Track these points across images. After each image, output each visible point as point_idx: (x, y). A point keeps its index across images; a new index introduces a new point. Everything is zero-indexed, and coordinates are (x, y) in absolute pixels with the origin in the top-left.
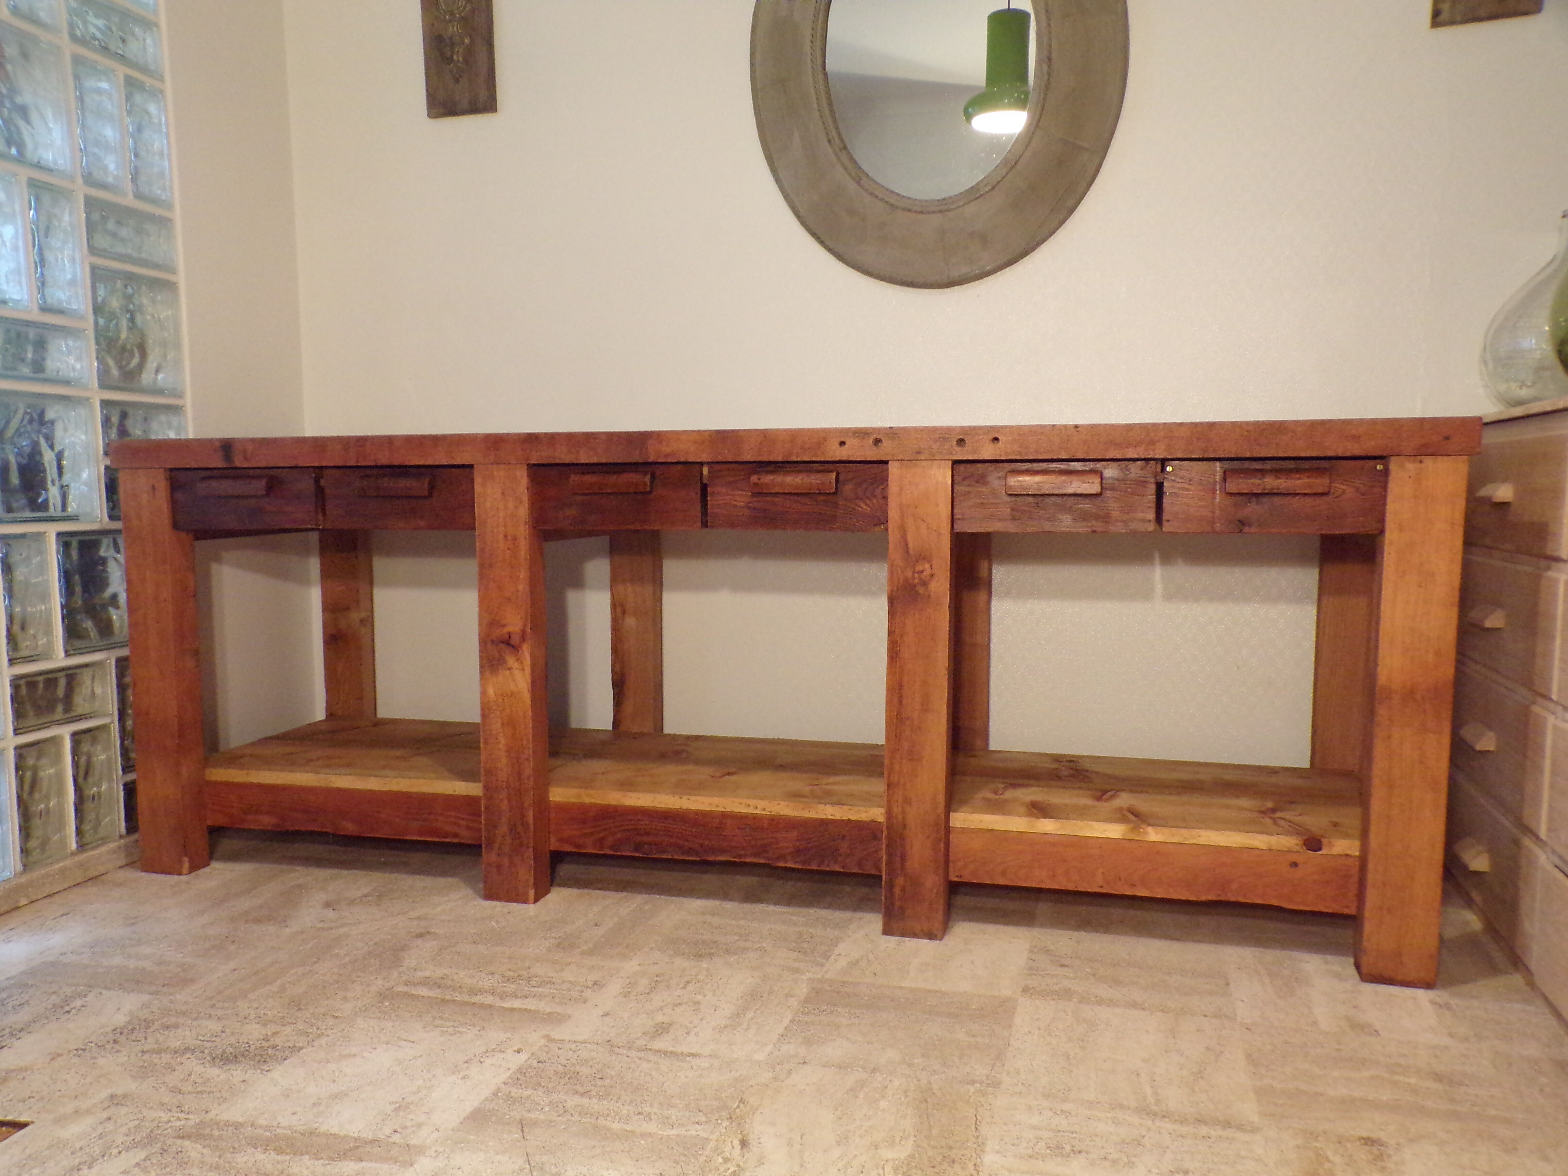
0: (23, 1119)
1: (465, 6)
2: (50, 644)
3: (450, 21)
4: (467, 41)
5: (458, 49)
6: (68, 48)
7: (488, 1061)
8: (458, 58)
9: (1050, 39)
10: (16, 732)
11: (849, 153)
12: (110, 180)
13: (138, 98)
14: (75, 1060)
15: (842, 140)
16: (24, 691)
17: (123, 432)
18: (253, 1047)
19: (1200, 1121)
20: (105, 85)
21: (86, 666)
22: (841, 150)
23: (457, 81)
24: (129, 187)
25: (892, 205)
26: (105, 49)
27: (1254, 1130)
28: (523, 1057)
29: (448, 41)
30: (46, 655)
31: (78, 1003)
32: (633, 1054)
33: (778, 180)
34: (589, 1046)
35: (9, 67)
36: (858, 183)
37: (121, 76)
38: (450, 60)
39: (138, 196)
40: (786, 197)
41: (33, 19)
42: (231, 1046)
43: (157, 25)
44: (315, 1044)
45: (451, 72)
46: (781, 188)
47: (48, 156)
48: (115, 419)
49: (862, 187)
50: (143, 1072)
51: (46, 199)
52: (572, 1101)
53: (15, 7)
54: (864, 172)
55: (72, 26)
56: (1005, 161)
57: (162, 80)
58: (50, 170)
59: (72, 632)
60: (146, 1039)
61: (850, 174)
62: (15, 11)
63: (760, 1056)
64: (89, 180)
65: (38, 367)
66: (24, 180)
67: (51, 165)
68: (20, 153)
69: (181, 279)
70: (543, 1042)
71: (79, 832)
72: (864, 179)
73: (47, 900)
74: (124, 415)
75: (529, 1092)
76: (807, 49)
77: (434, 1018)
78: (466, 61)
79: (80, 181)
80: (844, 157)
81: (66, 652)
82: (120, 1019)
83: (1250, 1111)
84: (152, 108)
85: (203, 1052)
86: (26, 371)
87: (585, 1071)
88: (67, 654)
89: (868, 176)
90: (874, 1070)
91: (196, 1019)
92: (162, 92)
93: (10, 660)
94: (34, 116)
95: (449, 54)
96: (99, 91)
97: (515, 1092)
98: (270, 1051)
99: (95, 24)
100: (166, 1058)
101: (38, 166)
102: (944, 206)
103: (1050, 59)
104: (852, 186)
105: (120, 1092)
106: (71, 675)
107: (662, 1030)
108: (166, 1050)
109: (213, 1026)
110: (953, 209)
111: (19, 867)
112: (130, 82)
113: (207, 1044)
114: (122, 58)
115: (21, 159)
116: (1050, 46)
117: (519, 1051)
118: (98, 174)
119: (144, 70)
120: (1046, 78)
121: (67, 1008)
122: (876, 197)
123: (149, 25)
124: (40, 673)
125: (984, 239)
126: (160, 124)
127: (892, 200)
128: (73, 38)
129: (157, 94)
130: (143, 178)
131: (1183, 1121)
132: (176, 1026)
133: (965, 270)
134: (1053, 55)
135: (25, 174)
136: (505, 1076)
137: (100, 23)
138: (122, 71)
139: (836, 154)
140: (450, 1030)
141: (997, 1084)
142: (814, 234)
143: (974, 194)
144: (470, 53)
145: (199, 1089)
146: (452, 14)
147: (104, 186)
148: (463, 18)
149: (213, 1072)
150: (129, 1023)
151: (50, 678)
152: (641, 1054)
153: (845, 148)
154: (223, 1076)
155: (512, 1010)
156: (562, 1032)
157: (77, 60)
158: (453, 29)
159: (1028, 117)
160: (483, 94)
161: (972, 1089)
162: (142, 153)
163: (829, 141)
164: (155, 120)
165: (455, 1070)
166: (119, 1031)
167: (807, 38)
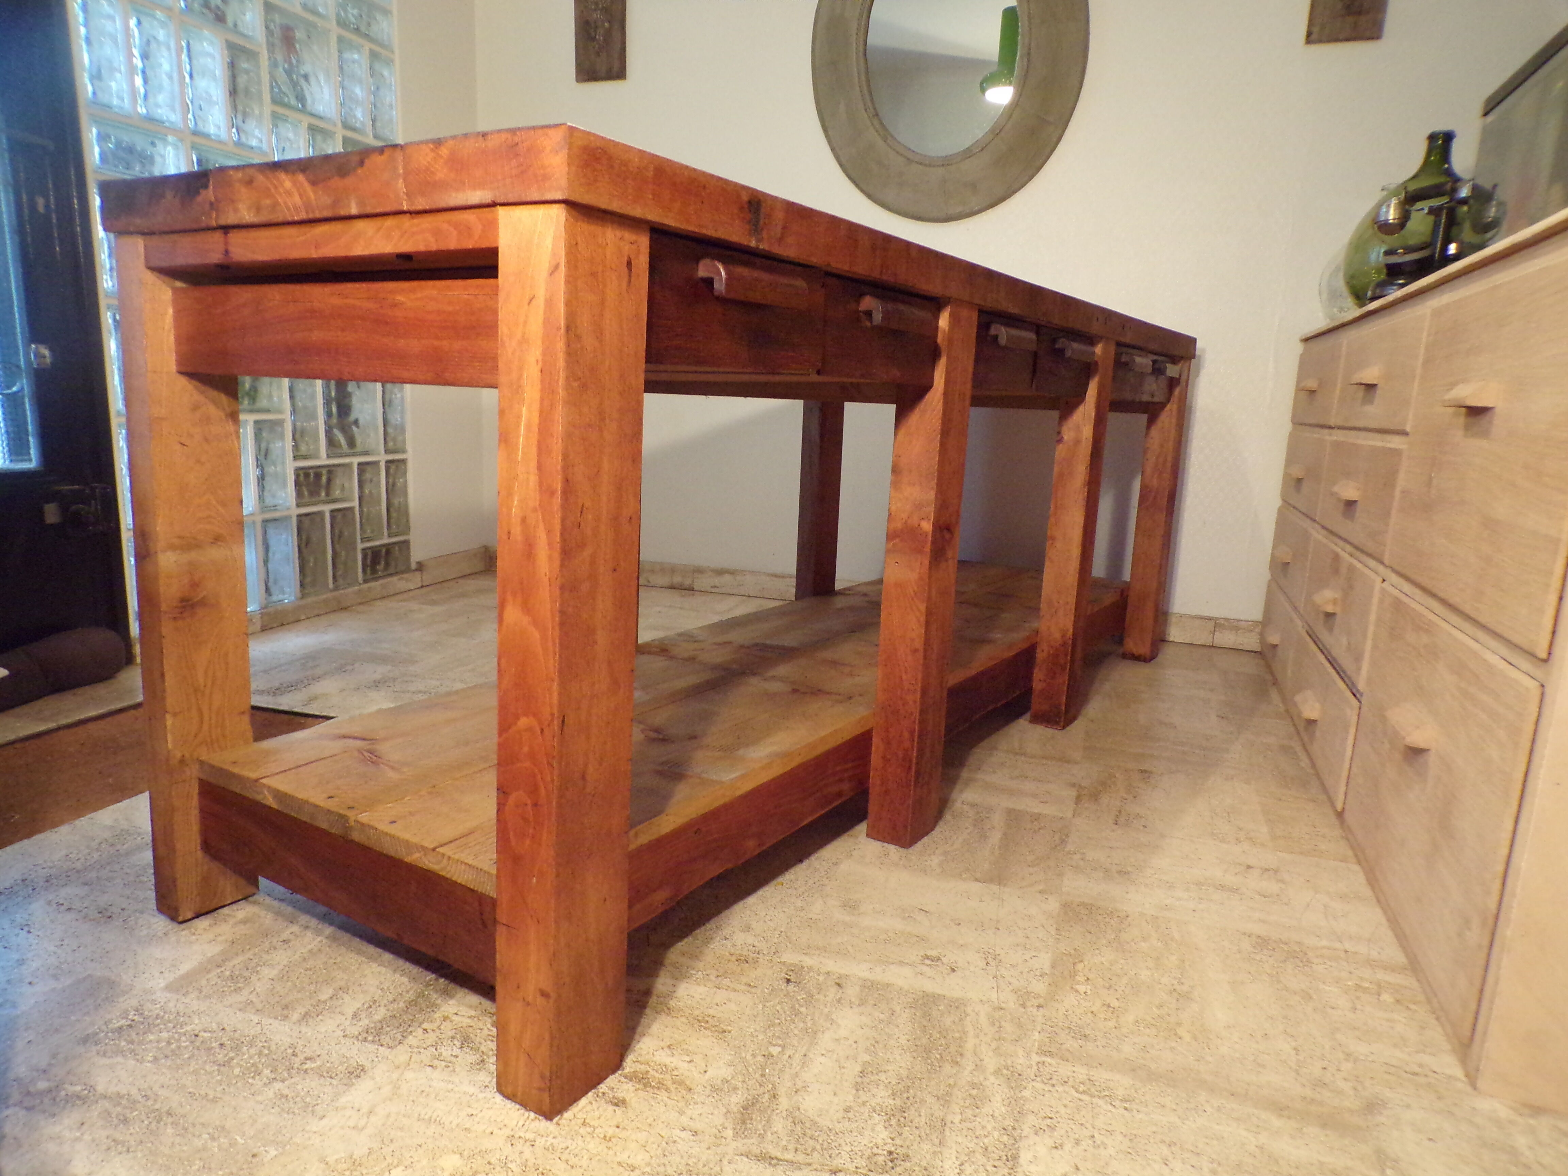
0: (331, 715)
2: (318, 450)
3: (595, 10)
4: (606, 25)
5: (601, 31)
6: (335, 31)
8: (600, 38)
10: (298, 505)
11: (880, 120)
12: (358, 125)
13: (377, 66)
15: (875, 109)
16: (302, 478)
20: (356, 56)
21: (339, 465)
22: (874, 117)
23: (598, 55)
24: (369, 129)
26: (357, 30)
29: (593, 25)
30: (317, 456)
31: (349, 668)
33: (827, 140)
35: (297, 46)
36: (885, 141)
37: (367, 48)
38: (593, 39)
39: (376, 137)
40: (832, 151)
41: (315, 12)
43: (391, 12)
45: (594, 47)
46: (830, 146)
47: (320, 108)
49: (888, 145)
51: (319, 138)
53: (305, 5)
55: (338, 15)
56: (992, 130)
57: (393, 52)
58: (321, 118)
59: (331, 442)
61: (881, 136)
62: (305, 7)
64: (346, 126)
66: (305, 125)
67: (322, 114)
68: (303, 106)
71: (334, 577)
72: (890, 138)
73: (317, 618)
76: (852, 41)
78: (605, 40)
79: (340, 125)
80: (876, 122)
81: (328, 455)
82: (377, 676)
84: (386, 73)
88: (329, 456)
89: (892, 136)
92: (392, 61)
93: (294, 457)
94: (312, 80)
95: (593, 34)
96: (354, 62)
99: (353, 12)
101: (312, 115)
102: (946, 162)
103: (1029, 54)
104: (880, 142)
106: (331, 470)
108: (408, 691)
109: (434, 683)
110: (952, 164)
111: (299, 595)
112: (374, 55)
114: (367, 36)
115: (303, 110)
118: (352, 122)
119: (381, 45)
121: (344, 670)
122: (898, 153)
123: (386, 12)
124: (311, 468)
125: (973, 187)
126: (391, 85)
127: (909, 155)
128: (339, 23)
129: (389, 62)
130: (378, 124)
133: (959, 209)
135: (306, 120)
137: (355, 12)
138: (367, 46)
139: (871, 121)
142: (852, 180)
143: (968, 154)
144: (608, 34)
146: (596, 5)
147: (354, 129)
148: (603, 8)
150: (383, 678)
151: (317, 472)
153: (877, 115)
157: (340, 40)
158: (596, 15)
159: (1015, 94)
160: (618, 67)
162: (378, 105)
163: (866, 110)
164: (388, 82)
166: (378, 681)
167: (854, 31)
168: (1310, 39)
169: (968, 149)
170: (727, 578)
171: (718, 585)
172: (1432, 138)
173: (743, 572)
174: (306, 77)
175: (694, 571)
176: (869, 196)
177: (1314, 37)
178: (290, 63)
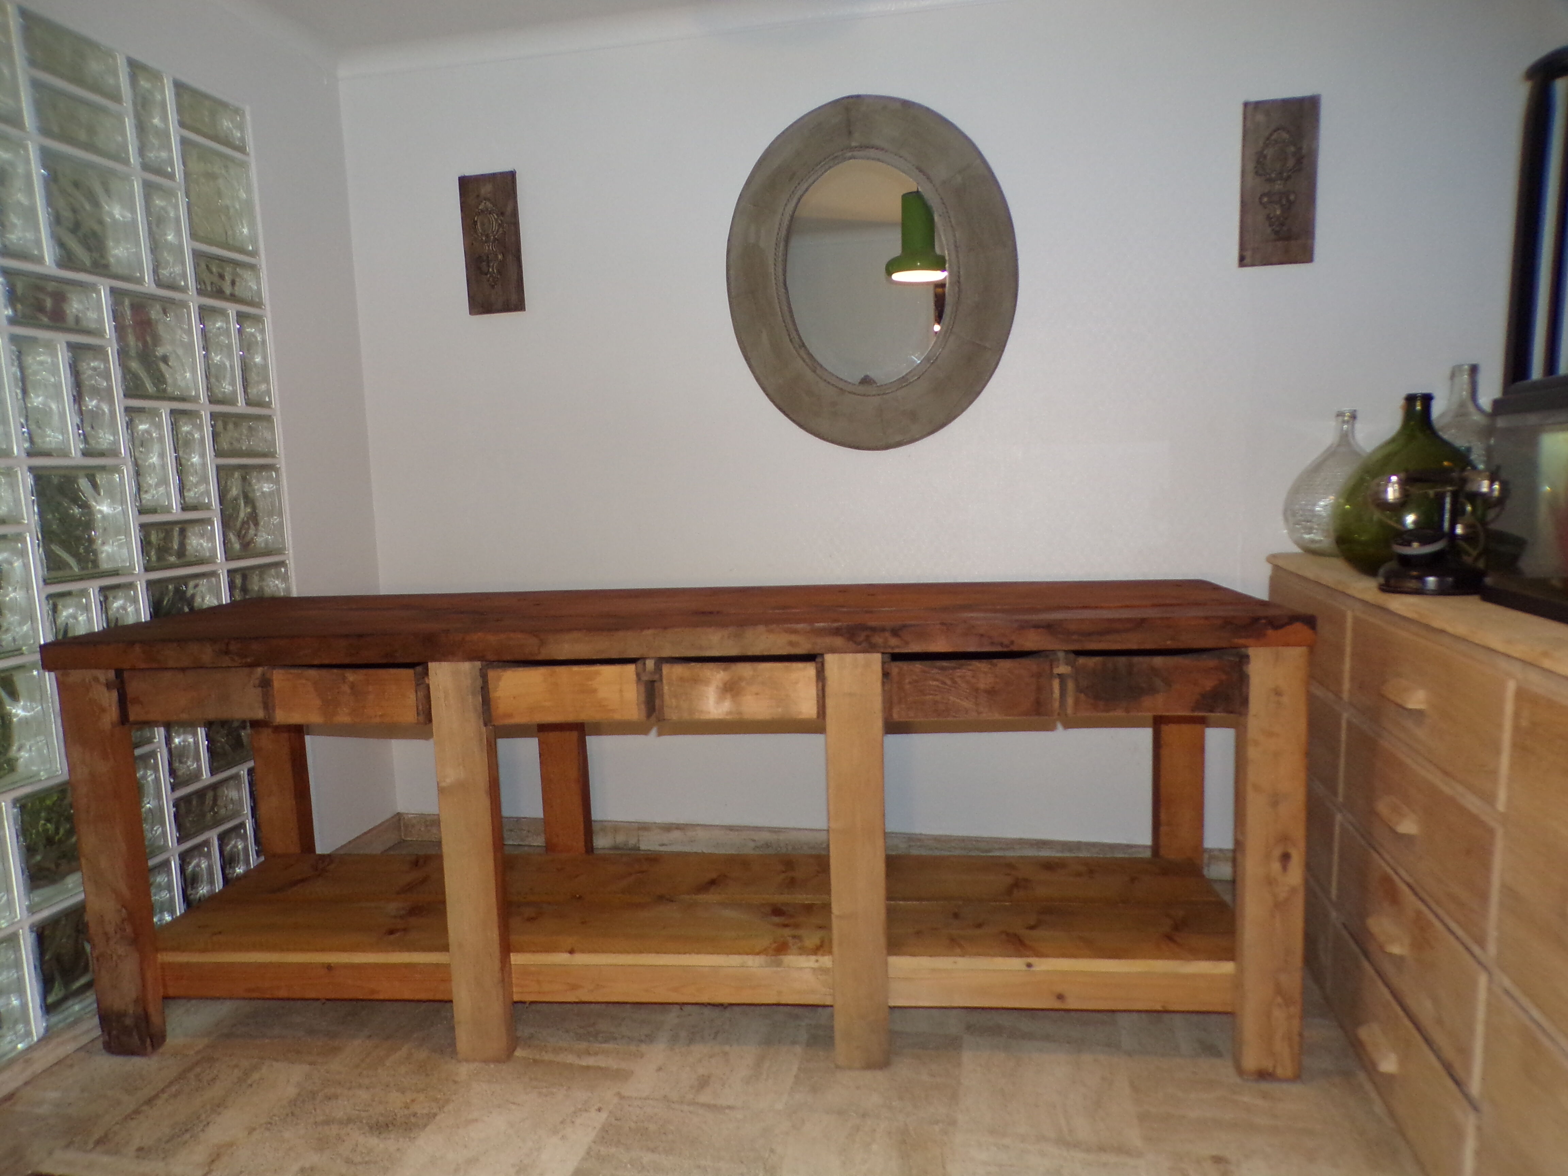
1: (498, 231)
2: (199, 768)
3: (486, 242)
4: (500, 257)
5: (493, 263)
6: (196, 301)
7: (578, 1121)
8: (493, 270)
9: (959, 268)
10: (180, 840)
11: (806, 349)
12: (228, 396)
13: (247, 328)
14: (267, 1134)
15: (800, 340)
16: (183, 809)
17: (244, 589)
18: (399, 1116)
19: (1102, 1149)
20: (222, 323)
21: (226, 780)
22: (800, 347)
23: (493, 287)
24: (241, 398)
25: (841, 389)
26: (220, 294)
27: (1140, 1155)
28: (604, 1115)
29: (485, 258)
30: (196, 776)
31: (256, 1076)
32: (686, 1108)
33: (750, 366)
34: (651, 1102)
36: (814, 372)
37: (235, 311)
38: (485, 273)
39: (249, 403)
40: (758, 380)
41: (171, 286)
42: (382, 1115)
43: (258, 267)
44: (446, 1109)
45: (488, 281)
46: (753, 372)
47: (183, 389)
48: (238, 581)
49: (818, 375)
50: (322, 1144)
51: (182, 420)
52: (647, 1158)
53: (158, 280)
54: (818, 364)
55: (198, 282)
57: (263, 307)
58: (185, 399)
59: (215, 754)
60: (315, 1110)
61: (807, 365)
62: (158, 283)
63: (779, 1106)
64: (213, 400)
65: (181, 553)
66: (167, 411)
67: (186, 395)
68: (165, 390)
69: (282, 462)
70: (616, 1100)
72: (819, 369)
74: (245, 577)
75: (613, 1150)
76: (772, 270)
77: (531, 1079)
78: (499, 272)
79: (206, 402)
80: (802, 352)
81: (211, 772)
82: (292, 1091)
83: (1134, 1136)
84: (256, 333)
85: (361, 1122)
86: (173, 559)
87: (652, 1127)
89: (821, 366)
90: (864, 1116)
91: (350, 1089)
92: (263, 318)
93: (172, 786)
94: (172, 360)
95: (485, 268)
96: (218, 329)
97: (603, 1150)
98: (413, 1120)
100: (334, 1130)
101: (175, 398)
103: (959, 282)
104: (809, 375)
105: (307, 1165)
106: (215, 789)
107: (703, 1083)
108: (334, 1121)
109: (364, 1095)
110: (889, 393)
112: (241, 317)
113: (363, 1114)
114: (232, 297)
115: (165, 395)
116: (959, 272)
117: (599, 1110)
118: (220, 394)
119: (250, 303)
120: (957, 296)
121: (249, 1082)
122: (829, 383)
123: (253, 269)
124: (193, 793)
125: (912, 415)
126: (264, 345)
127: (841, 385)
128: (199, 291)
129: (260, 320)
130: (251, 389)
131: (1088, 1150)
132: (336, 1097)
133: (898, 438)
134: (962, 279)
135: (168, 406)
136: (592, 1135)
138: (235, 308)
139: (796, 350)
140: (544, 1090)
141: (953, 1123)
142: (780, 409)
144: (502, 265)
145: (367, 1159)
146: (487, 236)
147: (224, 402)
148: (496, 240)
149: (373, 1141)
150: (299, 1094)
151: (201, 795)
152: (692, 1108)
153: (803, 345)
154: (381, 1146)
155: (588, 1068)
156: (629, 1089)
157: (202, 309)
158: (488, 248)
160: (514, 298)
161: (937, 1128)
163: (791, 340)
165: (555, 1131)
166: (293, 1102)
167: (771, 262)
168: (1243, 262)
169: (904, 379)
170: (676, 834)
171: (665, 842)
172: (1411, 399)
173: (693, 826)
174: (165, 359)
175: (639, 829)
176: (801, 426)
177: (1248, 260)
178: (145, 343)
